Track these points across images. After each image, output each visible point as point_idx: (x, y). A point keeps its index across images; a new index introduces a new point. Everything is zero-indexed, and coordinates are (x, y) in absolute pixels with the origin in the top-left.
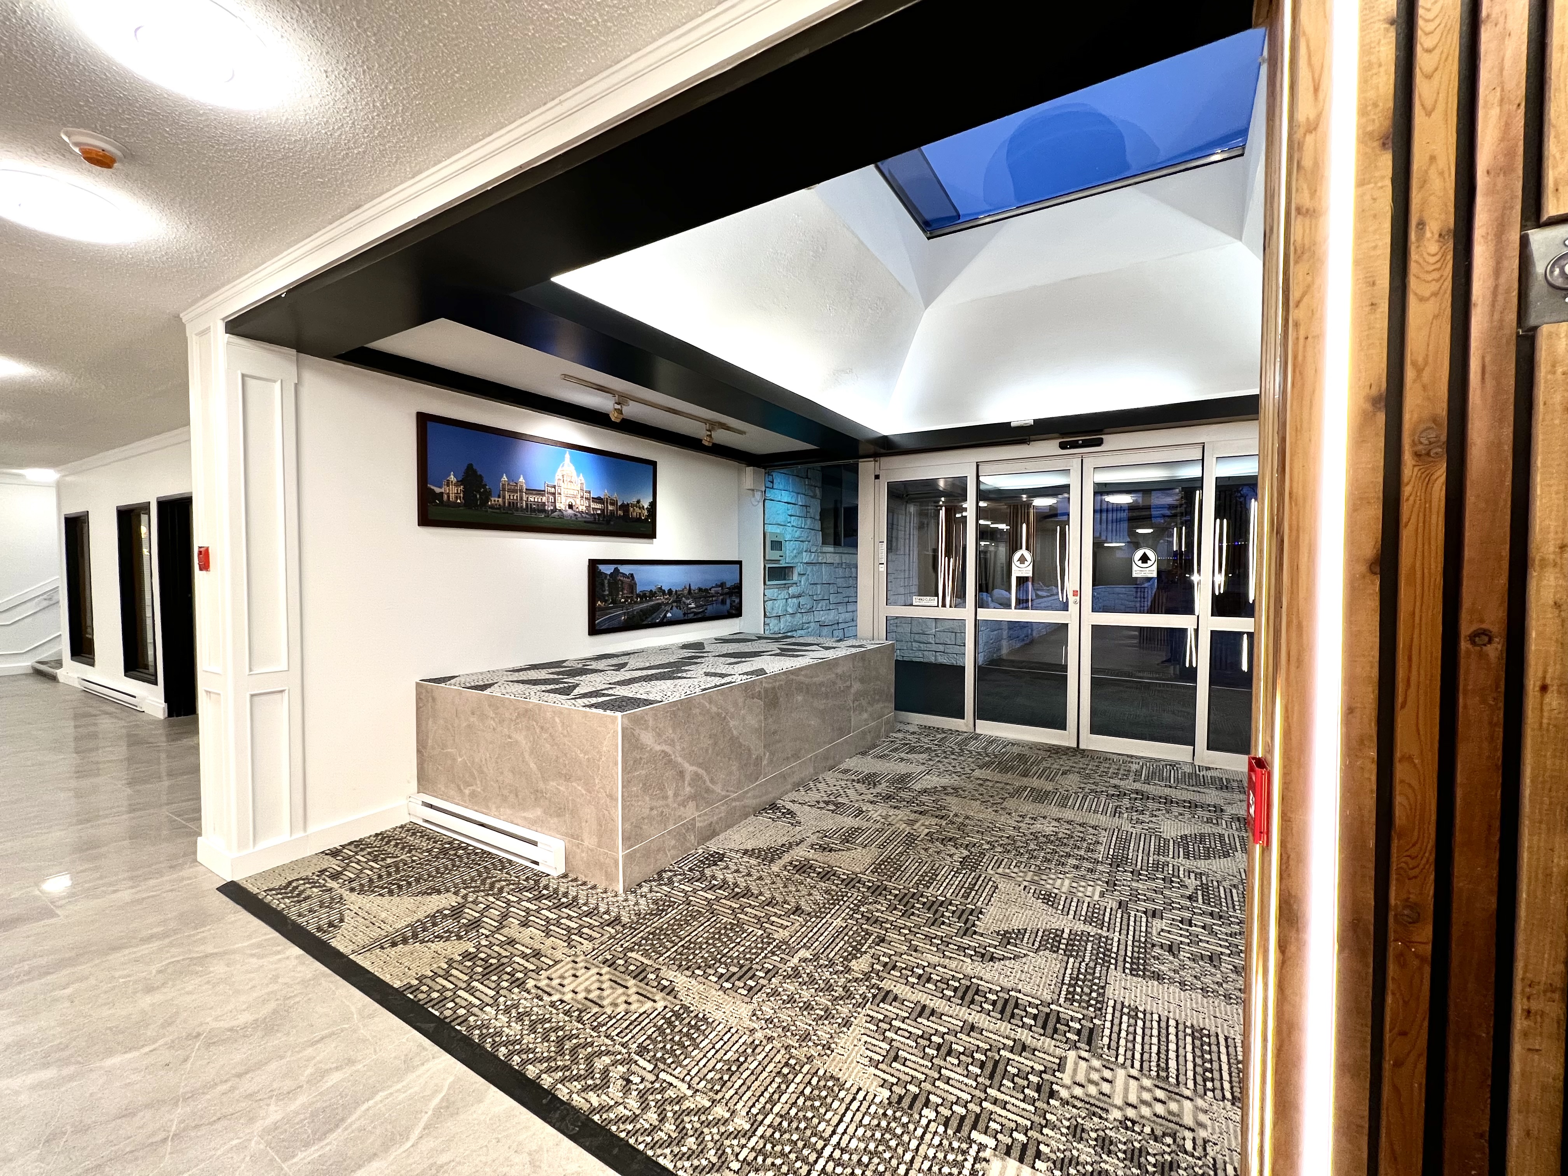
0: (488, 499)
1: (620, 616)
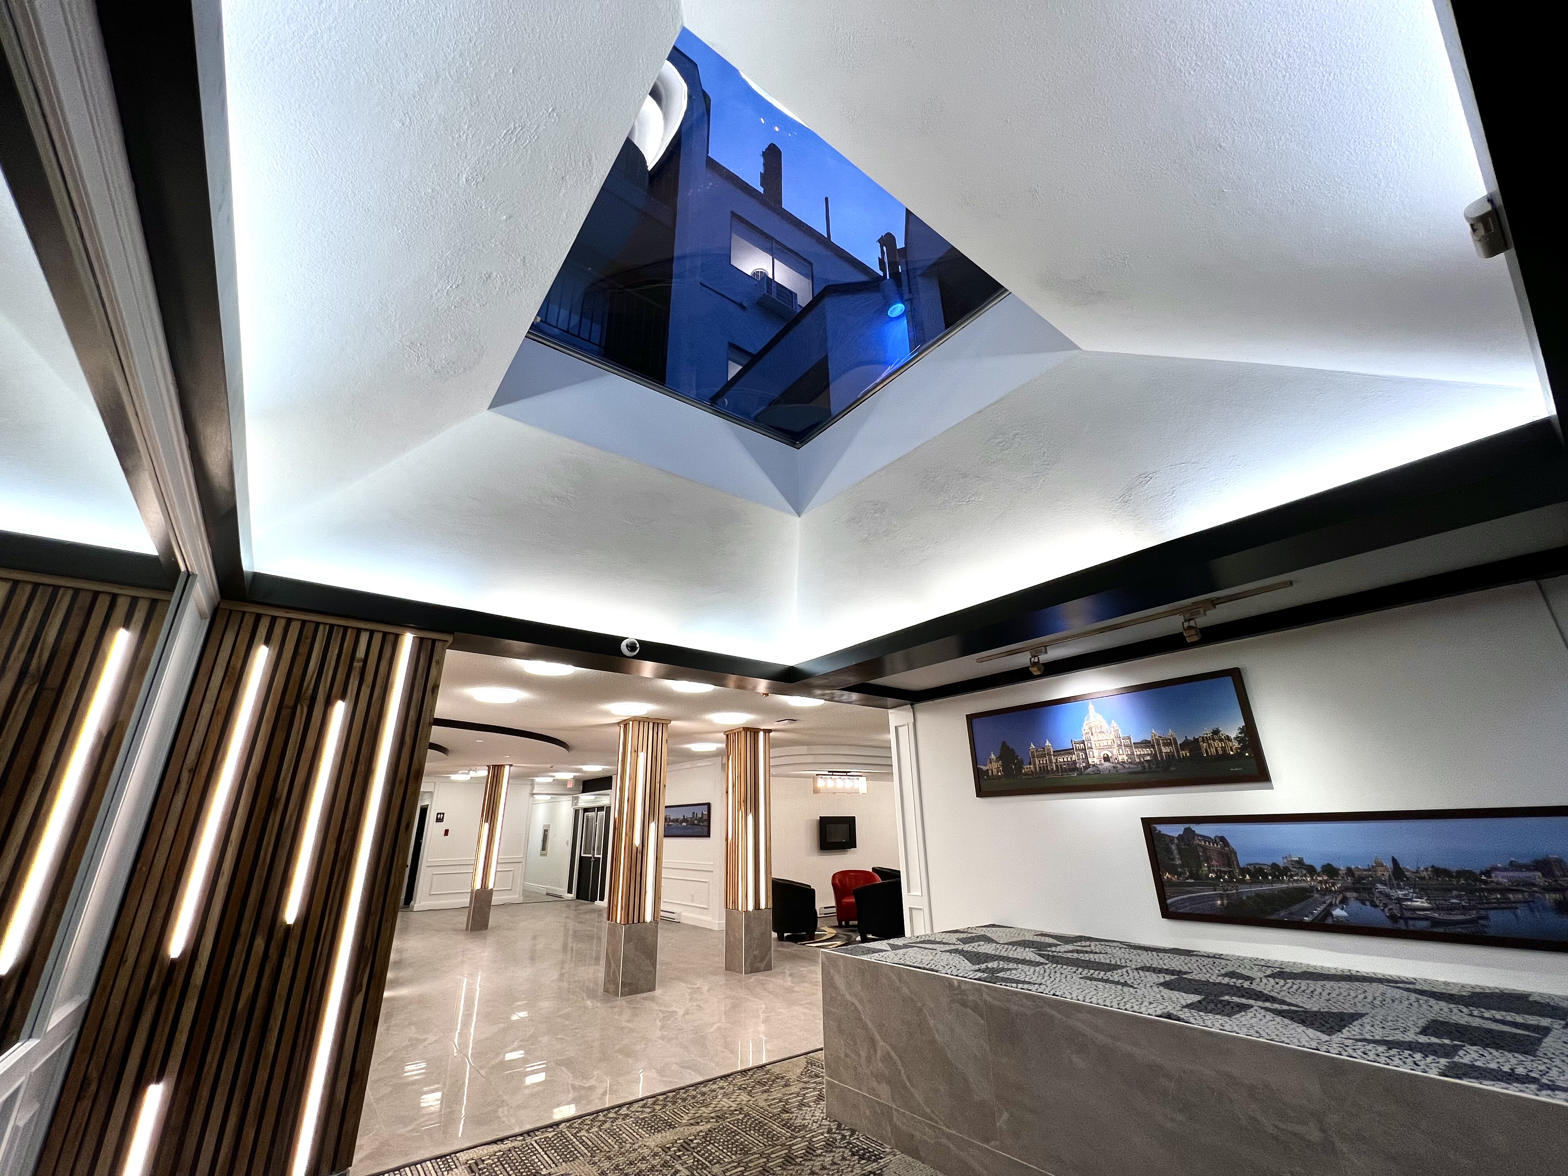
0: (1021, 768)
1: (1213, 898)
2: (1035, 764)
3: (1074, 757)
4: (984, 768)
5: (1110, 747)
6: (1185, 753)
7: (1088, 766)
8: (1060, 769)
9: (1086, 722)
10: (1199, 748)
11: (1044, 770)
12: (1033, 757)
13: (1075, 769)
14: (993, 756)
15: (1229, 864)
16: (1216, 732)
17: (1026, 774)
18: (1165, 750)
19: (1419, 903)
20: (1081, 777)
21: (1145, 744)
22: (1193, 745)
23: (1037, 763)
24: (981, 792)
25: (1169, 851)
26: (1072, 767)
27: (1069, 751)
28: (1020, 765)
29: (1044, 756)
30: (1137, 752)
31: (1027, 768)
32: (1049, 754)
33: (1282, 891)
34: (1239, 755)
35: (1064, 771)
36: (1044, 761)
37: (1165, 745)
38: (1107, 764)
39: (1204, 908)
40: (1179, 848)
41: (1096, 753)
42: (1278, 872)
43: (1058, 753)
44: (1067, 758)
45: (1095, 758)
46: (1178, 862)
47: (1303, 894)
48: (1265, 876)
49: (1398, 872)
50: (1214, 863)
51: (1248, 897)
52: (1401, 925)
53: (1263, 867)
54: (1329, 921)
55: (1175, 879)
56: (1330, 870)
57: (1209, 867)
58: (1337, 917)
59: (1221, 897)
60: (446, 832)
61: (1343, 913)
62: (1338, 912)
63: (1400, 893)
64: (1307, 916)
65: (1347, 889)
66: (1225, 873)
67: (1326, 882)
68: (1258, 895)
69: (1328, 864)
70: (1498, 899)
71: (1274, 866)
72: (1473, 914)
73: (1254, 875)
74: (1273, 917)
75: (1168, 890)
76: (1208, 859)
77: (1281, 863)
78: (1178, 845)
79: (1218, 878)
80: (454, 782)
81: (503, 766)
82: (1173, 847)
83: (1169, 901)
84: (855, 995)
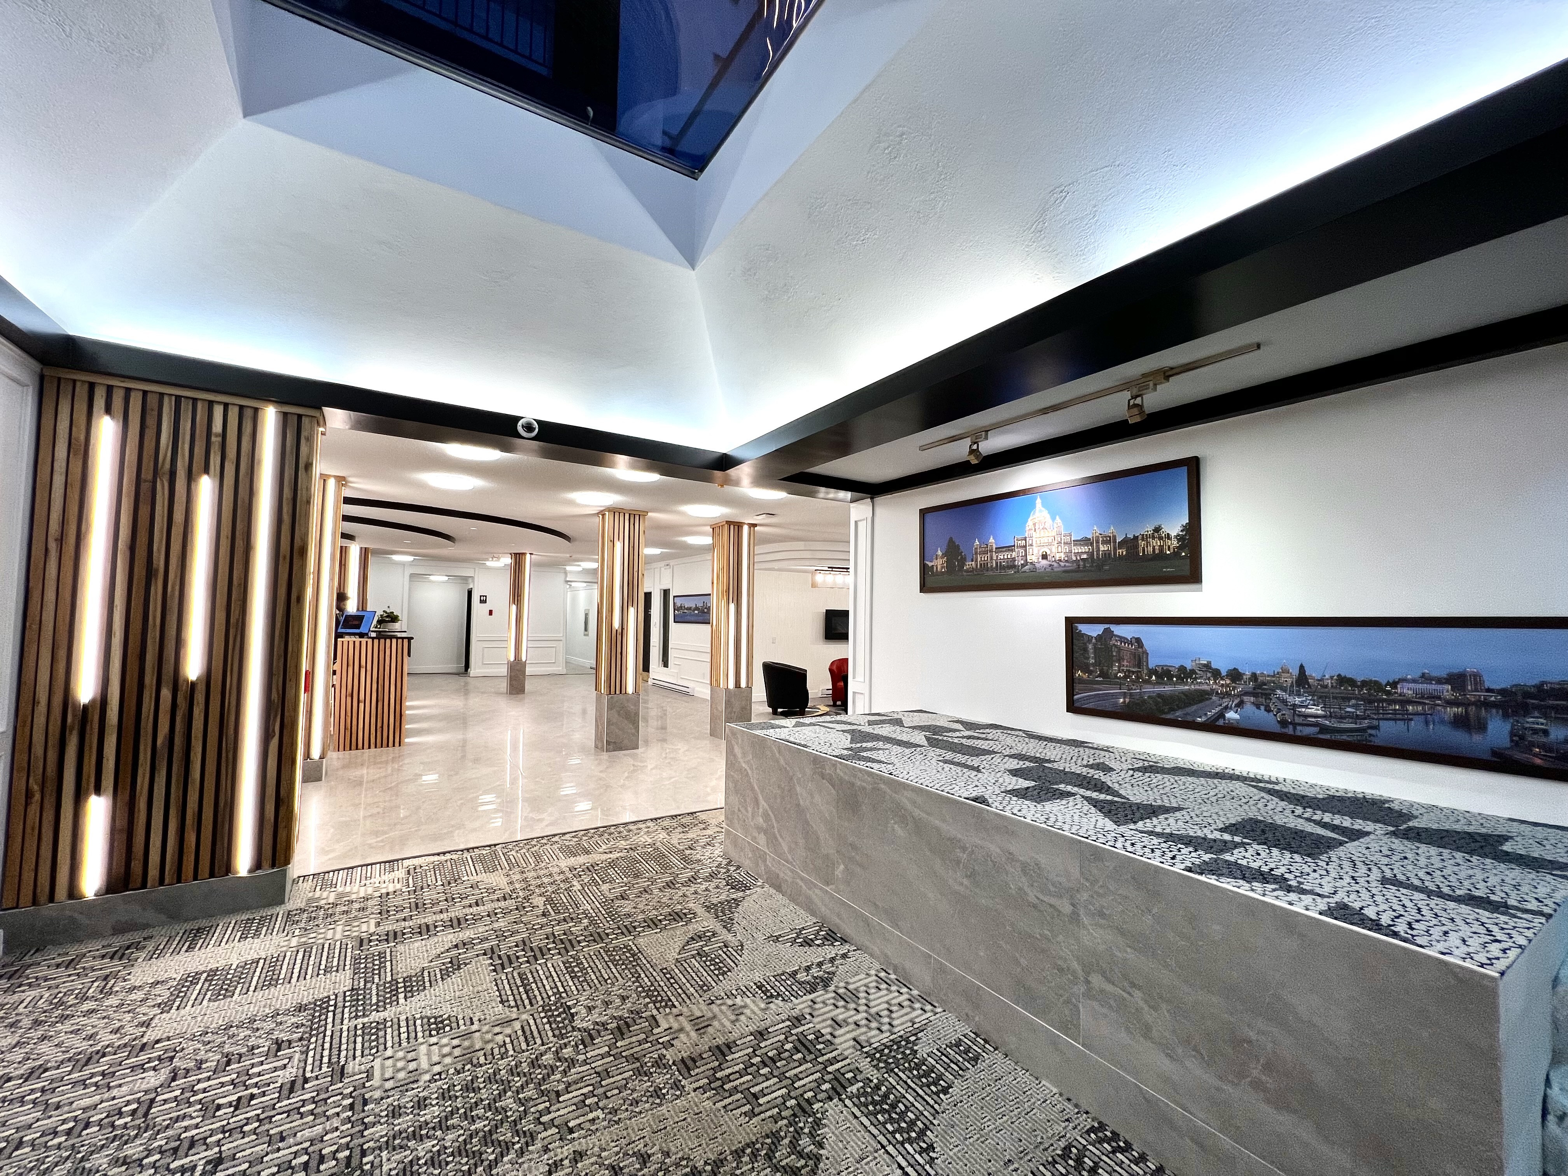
0: (964, 564)
2: (976, 561)
3: (1014, 554)
4: (930, 564)
5: (1050, 544)
6: (1123, 552)
7: (1026, 563)
8: (1000, 567)
9: (1031, 518)
10: (1136, 547)
11: (984, 567)
12: (976, 553)
13: (1014, 566)
14: (939, 553)
15: (1139, 665)
16: (1157, 530)
17: (967, 571)
18: (1102, 548)
19: (1314, 710)
20: (1017, 575)
21: (1086, 541)
22: (1131, 543)
23: (979, 559)
24: (925, 587)
25: (1085, 650)
26: (1011, 564)
27: (1010, 548)
28: (963, 561)
29: (986, 552)
30: (1076, 549)
31: (969, 564)
32: (991, 551)
33: (1183, 693)
34: (1176, 554)
35: (1003, 568)
36: (985, 557)
37: (1104, 542)
38: (1044, 562)
39: (1107, 706)
40: (1095, 648)
41: (1035, 552)
42: (1184, 674)
43: (999, 549)
44: (1007, 555)
45: (1034, 556)
46: (1092, 661)
47: (1202, 697)
48: (1170, 677)
49: (1302, 678)
50: (1125, 663)
51: (1149, 697)
52: (1290, 730)
53: (1170, 669)
54: (1221, 722)
55: (1085, 676)
56: (1235, 675)
57: (1119, 667)
58: (1229, 720)
59: (1124, 695)
60: (491, 613)
61: (1237, 716)
62: (1231, 715)
63: (1298, 700)
64: (1200, 717)
65: (1246, 694)
66: (1133, 672)
67: (1227, 686)
68: (1159, 695)
69: (1235, 669)
70: (1395, 710)
71: (1182, 669)
72: (1366, 723)
73: (1160, 676)
74: (1169, 716)
75: (1078, 687)
76: (1120, 660)
77: (1189, 666)
78: (1095, 645)
79: (1126, 677)
80: (489, 568)
81: (524, 554)
82: (1090, 646)
83: (1076, 697)
84: (748, 762)
